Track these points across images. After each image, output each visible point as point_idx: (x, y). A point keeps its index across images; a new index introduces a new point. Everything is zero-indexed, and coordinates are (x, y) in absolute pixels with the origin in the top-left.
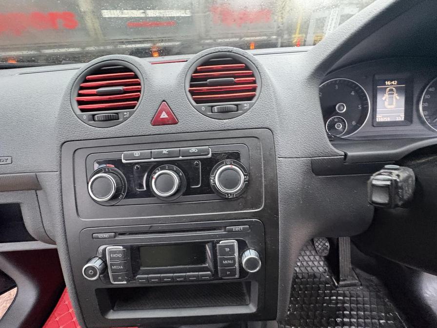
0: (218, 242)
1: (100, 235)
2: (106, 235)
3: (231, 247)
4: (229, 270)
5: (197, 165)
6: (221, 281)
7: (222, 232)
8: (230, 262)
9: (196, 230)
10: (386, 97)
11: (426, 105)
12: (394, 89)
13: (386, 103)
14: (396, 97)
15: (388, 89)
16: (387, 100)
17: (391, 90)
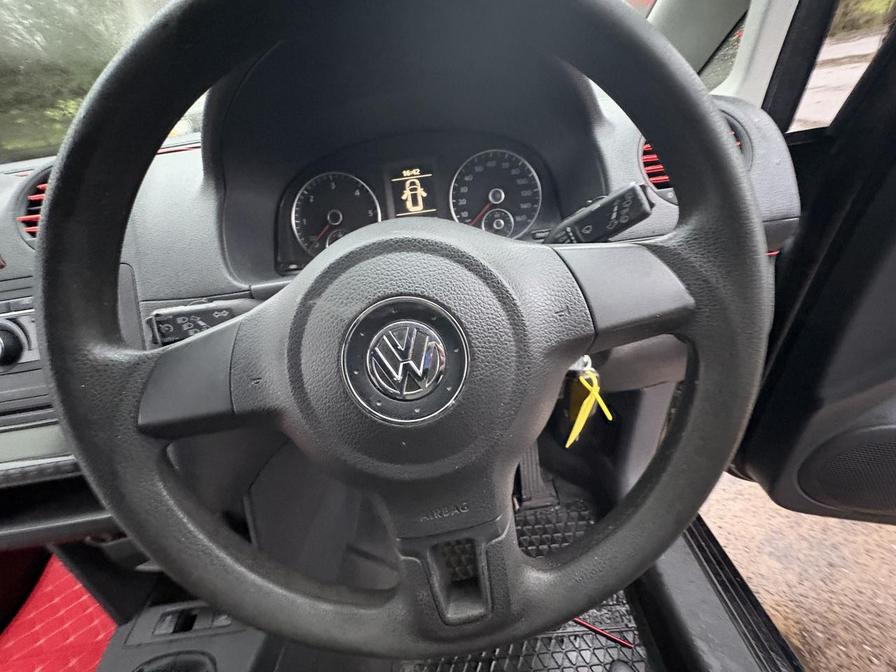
10: (407, 195)
11: (463, 202)
12: (417, 182)
13: (409, 204)
14: (421, 193)
15: (408, 183)
16: (410, 199)
17: (413, 184)
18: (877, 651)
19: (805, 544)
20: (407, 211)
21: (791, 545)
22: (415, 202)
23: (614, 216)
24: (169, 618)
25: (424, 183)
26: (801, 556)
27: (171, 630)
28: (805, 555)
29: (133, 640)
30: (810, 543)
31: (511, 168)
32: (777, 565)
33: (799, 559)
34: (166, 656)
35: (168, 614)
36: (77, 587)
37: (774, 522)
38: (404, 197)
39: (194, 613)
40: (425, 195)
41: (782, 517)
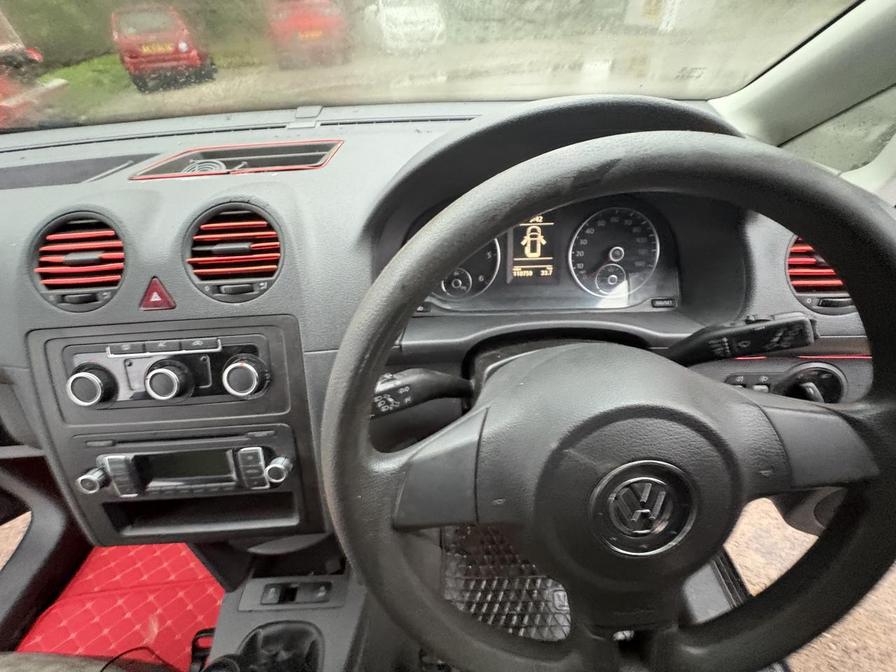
0: (238, 450)
1: (96, 444)
2: (102, 444)
3: (255, 455)
4: (256, 480)
5: (205, 360)
6: (248, 492)
7: (243, 439)
8: (255, 471)
9: (212, 437)
10: (527, 240)
11: (580, 254)
12: (539, 229)
13: (527, 250)
14: (541, 240)
15: (529, 229)
16: (529, 245)
17: (534, 230)
18: (836, 639)
19: (788, 544)
20: (525, 257)
21: (776, 543)
22: (533, 249)
23: (776, 339)
24: (273, 590)
25: (545, 231)
26: (783, 554)
27: (276, 601)
28: (786, 554)
29: (244, 605)
30: (793, 544)
31: (633, 226)
32: (762, 560)
33: (781, 556)
34: (277, 623)
35: (272, 586)
36: (183, 553)
37: (765, 522)
38: (523, 243)
39: (294, 586)
40: (544, 242)
41: (772, 518)
